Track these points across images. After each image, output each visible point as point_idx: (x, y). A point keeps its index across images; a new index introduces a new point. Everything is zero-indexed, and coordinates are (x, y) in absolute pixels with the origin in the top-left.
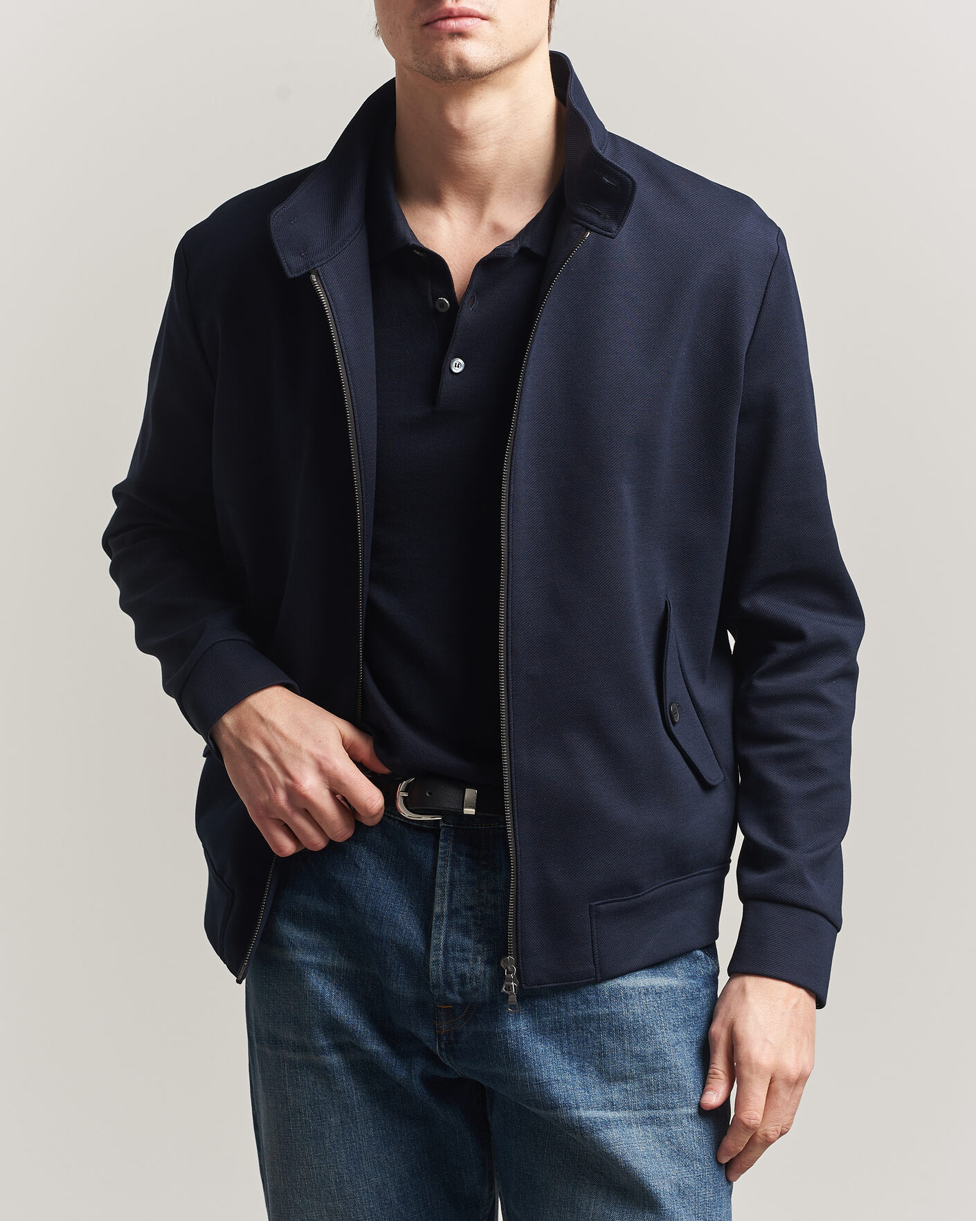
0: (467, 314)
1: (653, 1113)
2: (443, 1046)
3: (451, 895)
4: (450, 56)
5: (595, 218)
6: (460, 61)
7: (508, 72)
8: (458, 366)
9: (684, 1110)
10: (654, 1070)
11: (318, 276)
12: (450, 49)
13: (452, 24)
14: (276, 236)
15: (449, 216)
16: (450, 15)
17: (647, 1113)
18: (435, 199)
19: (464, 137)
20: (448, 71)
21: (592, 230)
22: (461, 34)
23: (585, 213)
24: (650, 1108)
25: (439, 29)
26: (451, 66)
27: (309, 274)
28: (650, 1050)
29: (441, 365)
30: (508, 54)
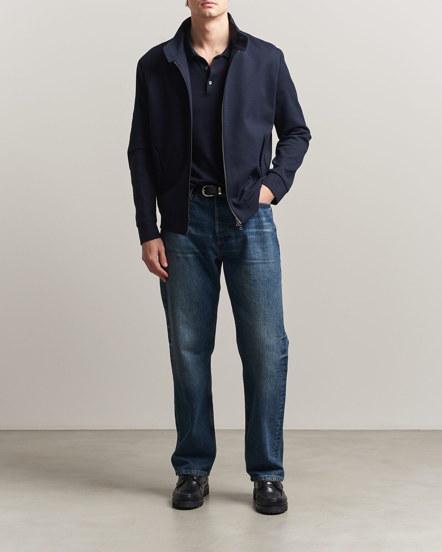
0: (213, 71)
1: (265, 261)
2: (218, 248)
3: (219, 212)
4: (208, 12)
5: (240, 47)
6: (210, 13)
7: (219, 17)
8: (210, 83)
9: (271, 261)
10: (265, 251)
11: (176, 62)
12: (208, 11)
13: (208, 5)
14: (166, 53)
15: (205, 50)
16: (208, 3)
17: (263, 261)
18: (202, 46)
19: (209, 31)
20: (207, 16)
21: (240, 50)
22: (210, 7)
23: (238, 46)
24: (264, 260)
25: (205, 6)
26: (208, 15)
27: (173, 61)
28: (265, 246)
29: (207, 83)
30: (220, 13)
